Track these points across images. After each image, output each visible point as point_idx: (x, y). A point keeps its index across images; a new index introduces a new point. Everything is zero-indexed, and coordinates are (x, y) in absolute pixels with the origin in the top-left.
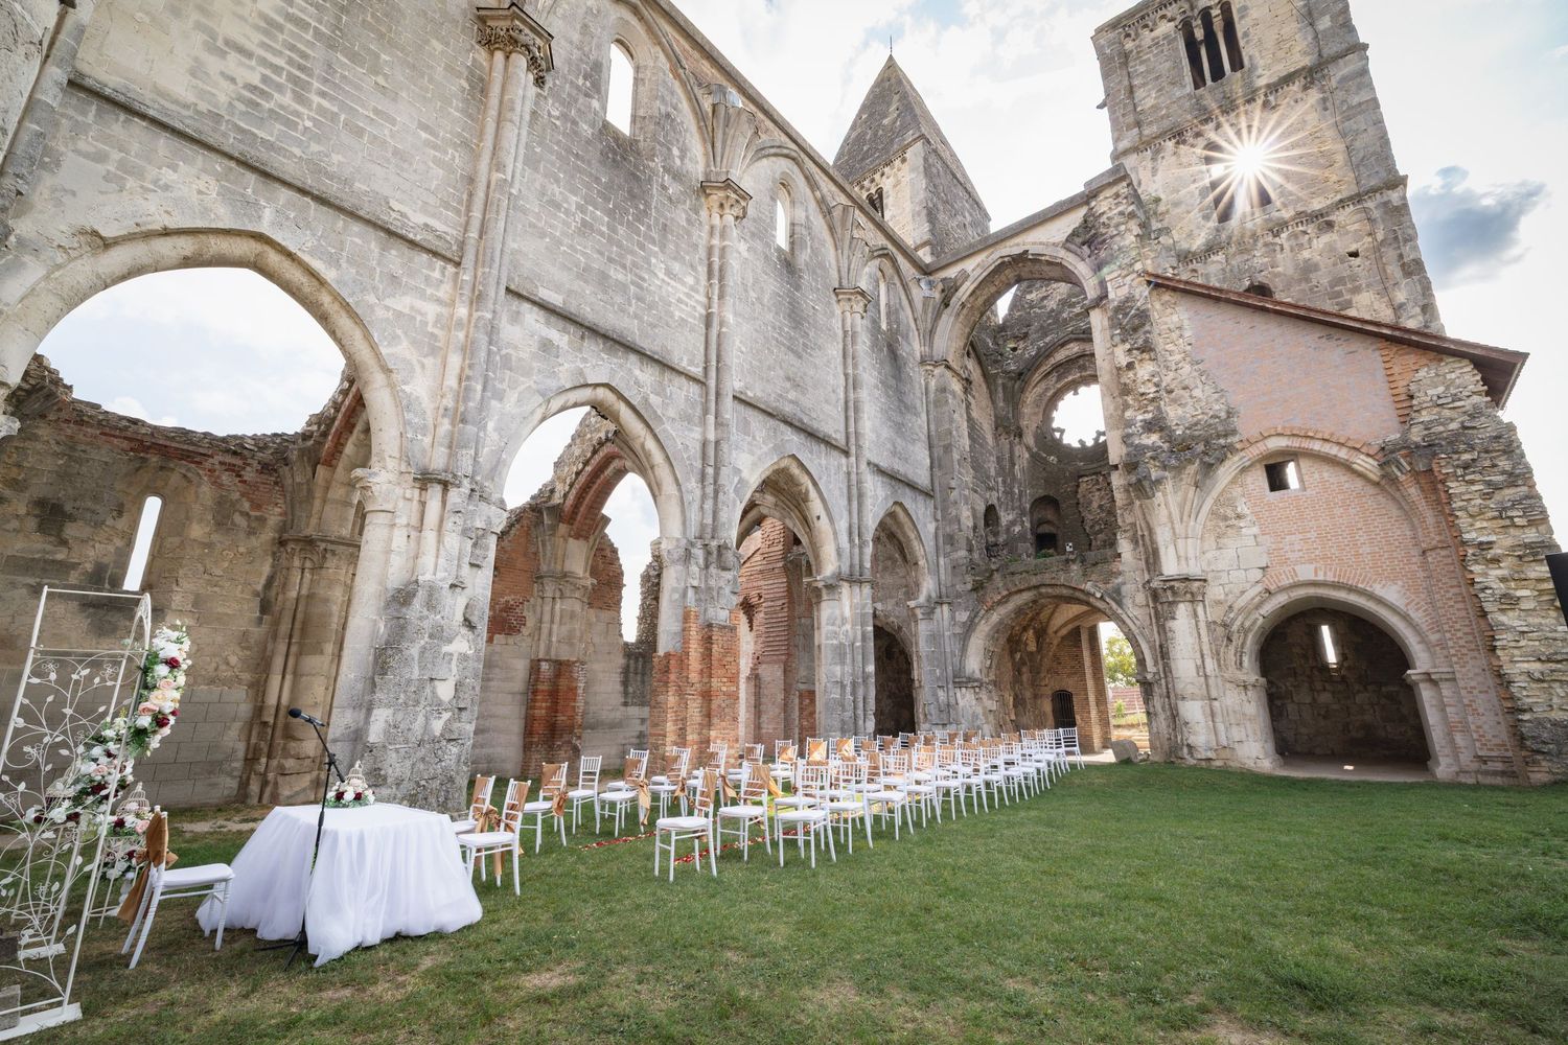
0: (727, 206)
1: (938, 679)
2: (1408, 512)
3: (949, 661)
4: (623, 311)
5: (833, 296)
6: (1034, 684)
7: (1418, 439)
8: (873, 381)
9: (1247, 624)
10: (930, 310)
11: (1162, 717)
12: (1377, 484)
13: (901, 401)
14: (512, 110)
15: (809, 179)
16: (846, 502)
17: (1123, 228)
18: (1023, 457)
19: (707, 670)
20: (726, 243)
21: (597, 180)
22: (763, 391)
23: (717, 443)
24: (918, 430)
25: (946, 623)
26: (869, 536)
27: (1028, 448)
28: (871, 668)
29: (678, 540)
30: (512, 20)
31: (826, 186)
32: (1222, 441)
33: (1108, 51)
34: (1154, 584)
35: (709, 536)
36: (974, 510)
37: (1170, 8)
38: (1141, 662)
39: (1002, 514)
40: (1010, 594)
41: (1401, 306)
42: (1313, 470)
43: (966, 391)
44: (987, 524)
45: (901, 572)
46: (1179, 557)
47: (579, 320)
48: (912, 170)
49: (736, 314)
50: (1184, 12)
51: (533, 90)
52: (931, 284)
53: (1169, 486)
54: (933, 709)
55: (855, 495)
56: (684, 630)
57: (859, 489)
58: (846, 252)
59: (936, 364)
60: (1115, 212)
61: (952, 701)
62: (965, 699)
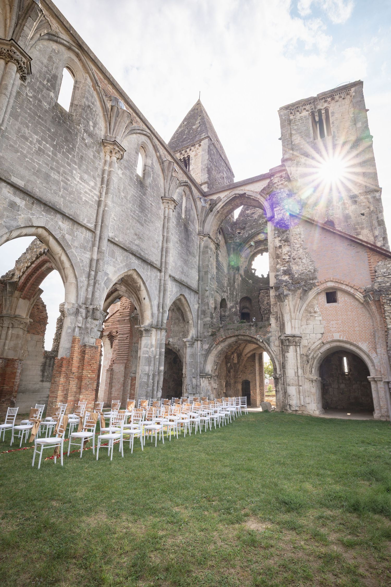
0: (114, 153)
1: (193, 374)
2: (372, 316)
3: (199, 366)
4: (56, 193)
5: (161, 200)
6: (235, 377)
7: (376, 288)
8: (176, 240)
9: (315, 356)
10: (204, 212)
11: (281, 392)
12: (362, 304)
13: (187, 250)
14: (6, 89)
15: (155, 147)
16: (158, 293)
17: (282, 190)
18: (239, 279)
19: (82, 366)
20: (111, 169)
21: (49, 130)
22: (123, 239)
23: (98, 261)
24: (194, 263)
25: (199, 349)
26: (167, 309)
27: (241, 276)
28: (162, 368)
29: (73, 304)
30: (11, 46)
31: (162, 151)
32: (311, 281)
33: (284, 118)
34: (282, 338)
35: (89, 304)
36: (215, 301)
37: (307, 106)
38: (275, 369)
39: (228, 303)
40: (227, 338)
41: (376, 236)
42: (342, 296)
43: (217, 249)
44: (221, 307)
45: (182, 325)
46: (292, 327)
47: (32, 195)
48: (203, 150)
49: (113, 202)
50: (312, 109)
51: (19, 82)
52: (205, 201)
53: (290, 297)
54: (190, 387)
55: (162, 290)
56: (72, 347)
57: (164, 287)
58: (168, 181)
59: (205, 236)
60: (280, 183)
61: (199, 384)
62: (204, 383)
